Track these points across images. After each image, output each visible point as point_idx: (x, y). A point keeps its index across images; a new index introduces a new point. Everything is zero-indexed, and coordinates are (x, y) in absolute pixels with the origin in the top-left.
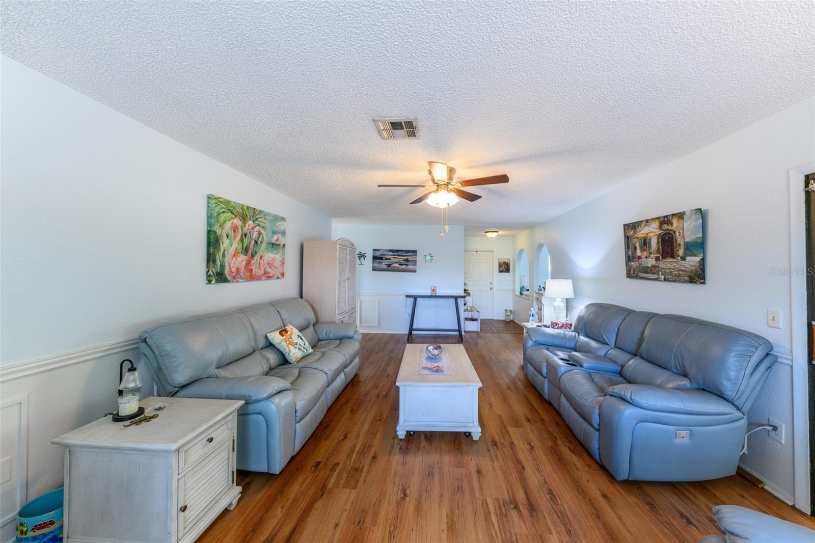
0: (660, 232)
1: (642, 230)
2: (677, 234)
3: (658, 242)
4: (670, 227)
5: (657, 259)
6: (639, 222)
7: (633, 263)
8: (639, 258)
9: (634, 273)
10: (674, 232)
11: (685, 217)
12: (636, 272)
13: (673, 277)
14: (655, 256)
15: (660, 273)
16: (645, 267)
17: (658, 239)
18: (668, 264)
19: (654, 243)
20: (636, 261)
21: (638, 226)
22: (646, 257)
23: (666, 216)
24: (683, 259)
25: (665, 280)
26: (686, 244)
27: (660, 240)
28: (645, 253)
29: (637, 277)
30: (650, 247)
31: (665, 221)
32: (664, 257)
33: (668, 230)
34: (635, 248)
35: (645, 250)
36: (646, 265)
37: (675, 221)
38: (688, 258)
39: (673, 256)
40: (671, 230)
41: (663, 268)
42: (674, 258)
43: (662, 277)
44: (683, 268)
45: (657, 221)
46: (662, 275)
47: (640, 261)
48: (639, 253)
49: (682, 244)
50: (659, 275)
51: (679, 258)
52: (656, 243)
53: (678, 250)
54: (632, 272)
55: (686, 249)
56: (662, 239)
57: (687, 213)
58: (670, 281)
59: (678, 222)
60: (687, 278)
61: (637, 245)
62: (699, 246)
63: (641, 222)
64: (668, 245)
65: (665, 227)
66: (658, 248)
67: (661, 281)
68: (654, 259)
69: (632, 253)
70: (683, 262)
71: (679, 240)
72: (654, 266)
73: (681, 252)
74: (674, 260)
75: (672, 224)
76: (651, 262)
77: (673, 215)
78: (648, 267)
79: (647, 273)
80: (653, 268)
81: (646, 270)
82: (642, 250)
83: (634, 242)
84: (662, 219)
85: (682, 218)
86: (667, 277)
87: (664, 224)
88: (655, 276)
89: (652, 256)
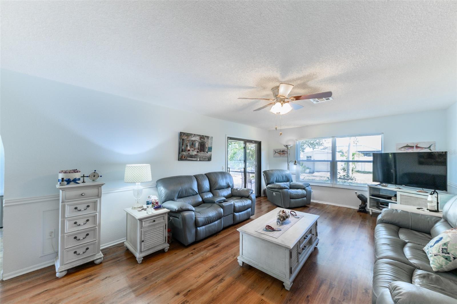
0: (200, 141)
1: (192, 138)
2: (206, 143)
3: (199, 145)
4: (204, 140)
5: (198, 152)
6: (191, 134)
7: (184, 153)
8: (189, 150)
9: (184, 158)
10: (205, 143)
11: (209, 138)
12: (186, 157)
13: (202, 159)
14: (197, 150)
15: (198, 158)
16: (191, 155)
17: (199, 144)
18: (202, 154)
19: (197, 145)
20: (186, 152)
21: (190, 136)
22: (193, 151)
23: (203, 136)
24: (207, 153)
25: (200, 160)
26: (209, 147)
27: (200, 144)
28: (192, 149)
29: (186, 160)
30: (195, 146)
31: (202, 137)
32: (200, 151)
33: (203, 141)
34: (187, 146)
35: (193, 148)
36: (192, 154)
37: (206, 139)
38: (209, 153)
39: (204, 151)
40: (204, 142)
41: (200, 156)
42: (204, 152)
43: (199, 159)
44: (207, 156)
45: (199, 136)
46: (199, 158)
47: (189, 152)
48: (189, 148)
49: (207, 147)
50: (197, 159)
51: (206, 152)
52: (198, 145)
53: (206, 149)
54: (183, 157)
55: (209, 149)
56: (200, 145)
57: (210, 137)
58: (202, 161)
59: (207, 139)
60: (207, 159)
61: (188, 144)
62: (210, 149)
63: (192, 134)
64: (202, 147)
65: (202, 139)
66: (199, 148)
67: (198, 161)
68: (196, 152)
69: (185, 148)
70: (207, 154)
71: (207, 146)
72: (196, 155)
73: (207, 150)
74: (204, 153)
75: (205, 139)
76: (195, 153)
77: (205, 136)
78: (193, 155)
79: (192, 158)
80: (195, 156)
81: (191, 156)
82: (191, 147)
83: (186, 143)
84: (201, 136)
85: (208, 138)
86: (201, 159)
87: (202, 138)
88: (196, 159)
89: (195, 150)
